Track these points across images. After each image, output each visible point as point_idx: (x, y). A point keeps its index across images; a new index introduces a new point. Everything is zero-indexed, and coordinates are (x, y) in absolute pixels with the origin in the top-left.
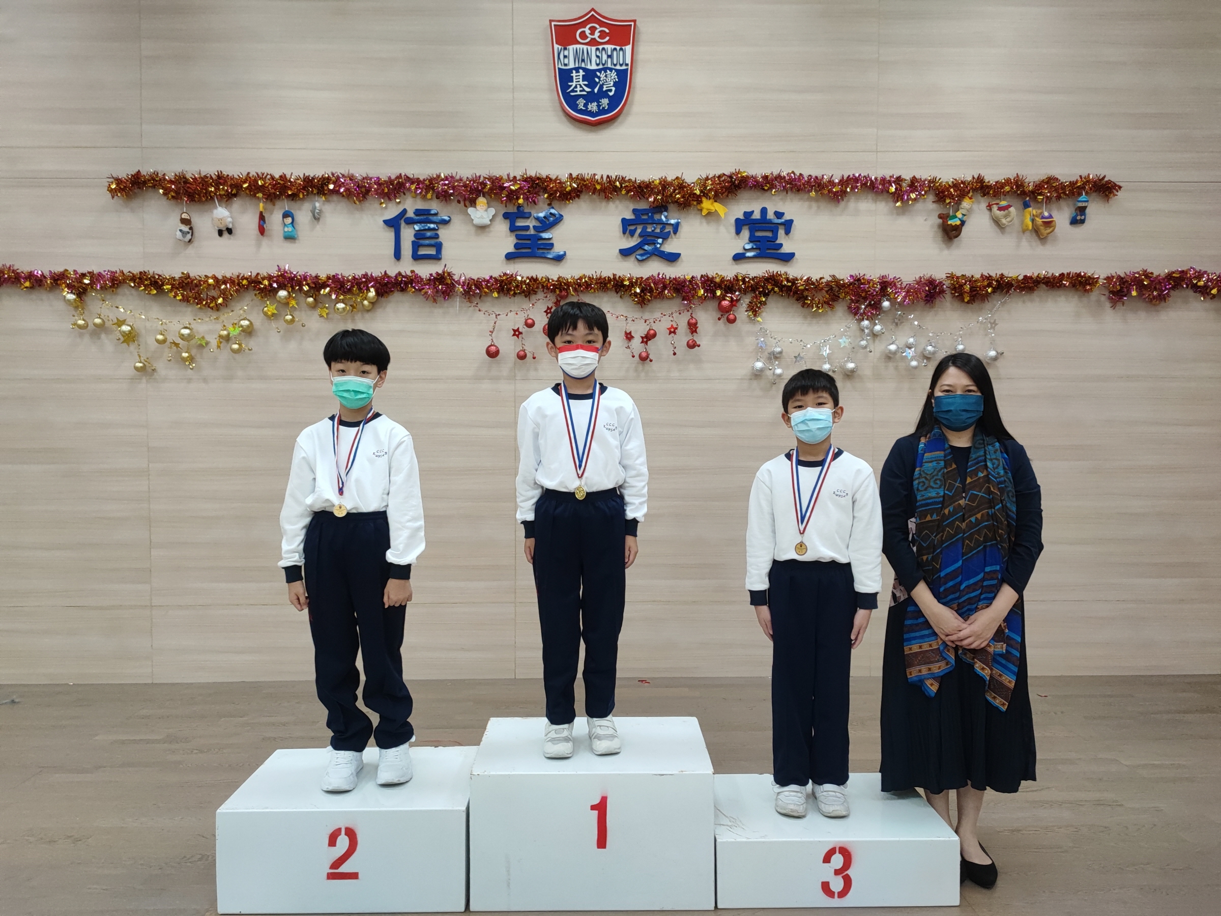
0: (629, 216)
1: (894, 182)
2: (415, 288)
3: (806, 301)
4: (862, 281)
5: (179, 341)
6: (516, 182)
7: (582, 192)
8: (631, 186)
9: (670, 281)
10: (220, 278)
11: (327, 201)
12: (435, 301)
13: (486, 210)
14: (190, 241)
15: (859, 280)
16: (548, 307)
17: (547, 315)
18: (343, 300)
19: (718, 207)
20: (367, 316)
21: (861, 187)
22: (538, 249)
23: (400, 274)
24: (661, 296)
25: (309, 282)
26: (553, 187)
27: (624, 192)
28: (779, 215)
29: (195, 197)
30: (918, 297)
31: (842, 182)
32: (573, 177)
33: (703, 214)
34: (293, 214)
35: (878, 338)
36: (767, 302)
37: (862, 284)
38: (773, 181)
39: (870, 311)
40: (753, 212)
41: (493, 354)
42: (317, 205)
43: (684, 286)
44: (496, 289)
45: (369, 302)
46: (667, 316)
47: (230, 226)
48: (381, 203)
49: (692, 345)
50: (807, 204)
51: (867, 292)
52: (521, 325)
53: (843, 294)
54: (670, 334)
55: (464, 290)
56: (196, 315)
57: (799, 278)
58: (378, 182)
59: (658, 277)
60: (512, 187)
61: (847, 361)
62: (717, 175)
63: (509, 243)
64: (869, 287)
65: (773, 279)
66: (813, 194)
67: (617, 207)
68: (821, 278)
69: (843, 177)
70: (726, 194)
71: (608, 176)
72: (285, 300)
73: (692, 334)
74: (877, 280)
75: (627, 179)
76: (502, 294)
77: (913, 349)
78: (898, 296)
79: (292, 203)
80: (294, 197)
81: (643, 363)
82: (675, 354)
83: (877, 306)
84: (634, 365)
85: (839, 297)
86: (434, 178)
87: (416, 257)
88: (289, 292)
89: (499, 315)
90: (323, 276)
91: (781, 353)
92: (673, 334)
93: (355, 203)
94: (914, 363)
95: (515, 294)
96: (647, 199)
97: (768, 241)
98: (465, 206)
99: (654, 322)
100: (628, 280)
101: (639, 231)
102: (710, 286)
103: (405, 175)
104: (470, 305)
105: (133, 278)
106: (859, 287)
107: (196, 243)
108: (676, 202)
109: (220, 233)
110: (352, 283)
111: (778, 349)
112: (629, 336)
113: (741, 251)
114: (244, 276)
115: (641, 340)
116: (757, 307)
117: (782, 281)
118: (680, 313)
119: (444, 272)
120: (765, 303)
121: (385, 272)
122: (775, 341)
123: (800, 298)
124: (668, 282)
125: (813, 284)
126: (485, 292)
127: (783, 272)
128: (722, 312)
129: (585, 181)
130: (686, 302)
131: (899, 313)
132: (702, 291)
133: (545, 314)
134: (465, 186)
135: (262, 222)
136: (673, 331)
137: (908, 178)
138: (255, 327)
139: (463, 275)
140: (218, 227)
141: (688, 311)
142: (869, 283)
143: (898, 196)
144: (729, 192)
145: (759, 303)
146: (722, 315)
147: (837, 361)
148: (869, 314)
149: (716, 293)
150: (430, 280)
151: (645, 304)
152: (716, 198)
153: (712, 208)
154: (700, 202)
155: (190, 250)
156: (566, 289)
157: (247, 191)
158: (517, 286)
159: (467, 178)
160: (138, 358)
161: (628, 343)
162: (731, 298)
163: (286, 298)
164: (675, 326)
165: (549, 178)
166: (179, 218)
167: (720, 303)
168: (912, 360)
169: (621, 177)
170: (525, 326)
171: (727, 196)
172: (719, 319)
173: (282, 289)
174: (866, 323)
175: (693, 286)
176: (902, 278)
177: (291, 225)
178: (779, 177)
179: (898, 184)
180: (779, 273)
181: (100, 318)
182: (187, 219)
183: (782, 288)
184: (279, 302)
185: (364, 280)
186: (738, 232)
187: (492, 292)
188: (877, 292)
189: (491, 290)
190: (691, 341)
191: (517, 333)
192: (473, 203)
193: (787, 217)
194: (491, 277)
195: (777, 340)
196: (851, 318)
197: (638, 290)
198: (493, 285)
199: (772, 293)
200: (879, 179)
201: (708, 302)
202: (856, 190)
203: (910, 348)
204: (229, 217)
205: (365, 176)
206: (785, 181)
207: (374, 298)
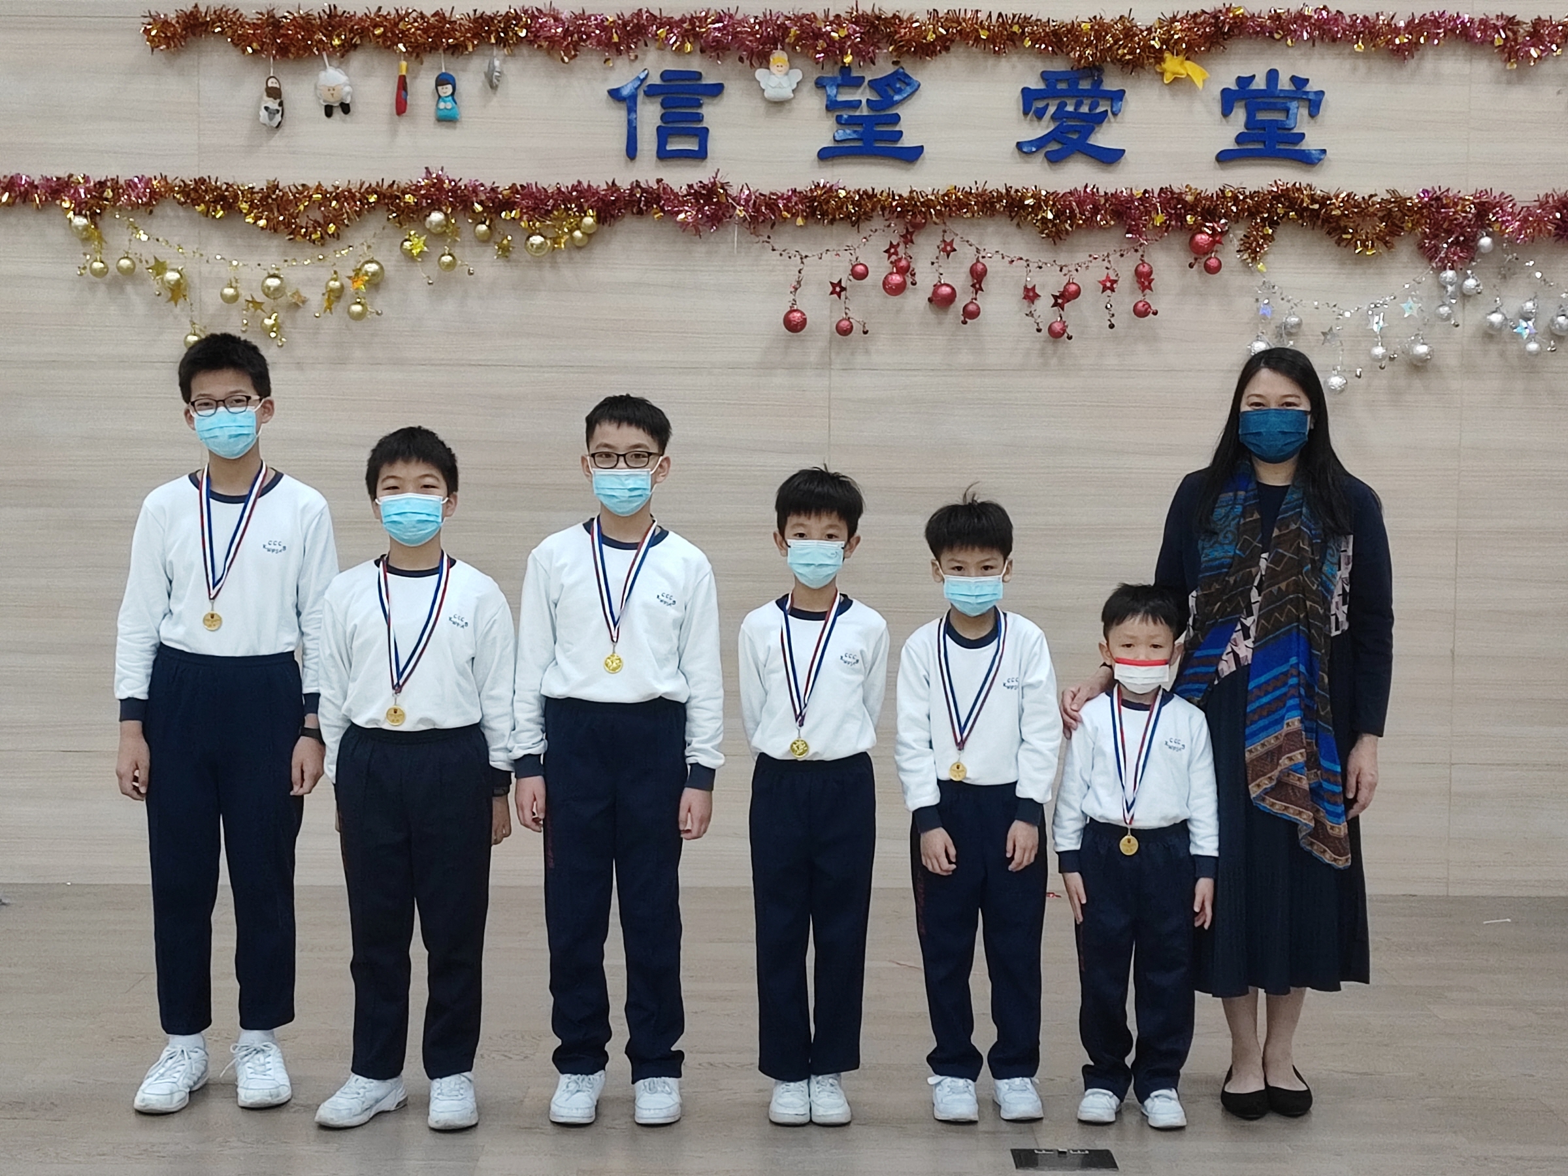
0: (1036, 84)
1: (1504, 28)
2: (662, 210)
3: (1344, 236)
4: (1445, 202)
5: (260, 297)
6: (840, 25)
7: (953, 41)
8: (1040, 33)
9: (1106, 201)
10: (330, 189)
11: (512, 55)
12: (698, 232)
13: (787, 74)
14: (280, 123)
15: (1438, 199)
16: (891, 245)
17: (889, 257)
18: (539, 229)
19: (1191, 69)
20: (578, 256)
21: (1445, 36)
22: (876, 140)
23: (638, 184)
24: (1090, 222)
25: (483, 198)
26: (905, 33)
27: (1028, 43)
28: (1299, 82)
29: (290, 51)
30: (1540, 231)
31: (1411, 26)
32: (940, 16)
33: (1166, 82)
34: (454, 80)
35: (1471, 299)
36: (1275, 236)
37: (1446, 206)
38: (1288, 24)
39: (1454, 254)
40: (1254, 76)
41: (794, 325)
42: (497, 63)
43: (1127, 208)
44: (803, 211)
45: (583, 233)
46: (1100, 260)
47: (348, 102)
48: (607, 60)
49: (1142, 312)
50: (1347, 64)
51: (1452, 220)
52: (842, 274)
53: (1410, 225)
54: (1103, 291)
55: (750, 216)
56: (285, 253)
57: (1332, 195)
58: (601, 26)
59: (1085, 191)
60: (833, 34)
61: (1415, 342)
62: (1191, 13)
63: (825, 132)
64: (1454, 213)
65: (1287, 197)
66: (1359, 47)
67: (1014, 67)
68: (1371, 196)
69: (1413, 19)
70: (1208, 45)
71: (1000, 15)
72: (439, 229)
73: (1143, 291)
74: (1471, 198)
75: (1034, 18)
76: (811, 220)
77: (1530, 323)
78: (1507, 228)
79: (453, 60)
80: (457, 49)
81: (1054, 342)
82: (1112, 326)
83: (1468, 246)
84: (1038, 346)
85: (1402, 228)
86: (700, 19)
87: (664, 155)
88: (446, 214)
89: (806, 257)
90: (504, 185)
91: (1299, 325)
92: (1109, 291)
93: (563, 60)
94: (1533, 347)
95: (832, 222)
96: (1068, 54)
97: (1279, 129)
98: (751, 64)
99: (1077, 270)
100: (1032, 197)
101: (1052, 109)
102: (1175, 208)
103: (647, 11)
104: (757, 239)
105: (185, 190)
106: (1441, 213)
107: (286, 128)
108: (1119, 60)
109: (329, 111)
110: (556, 200)
111: (1294, 320)
112: (1030, 295)
113: (1231, 145)
114: (370, 185)
115: (1053, 301)
116: (1258, 242)
117: (1302, 201)
118: (1122, 255)
119: (714, 184)
120: (1268, 238)
121: (613, 183)
122: (1289, 305)
123: (1335, 230)
124: (1103, 201)
125: (1358, 205)
126: (786, 218)
127: (1304, 185)
128: (1197, 253)
129: (960, 24)
130: (1130, 235)
131: (1510, 257)
132: (1159, 219)
133: (887, 255)
134: (753, 33)
135: (403, 92)
136: (1109, 286)
137: (1528, 21)
138: (386, 273)
139: (745, 187)
140: (324, 101)
141: (1136, 251)
142: (1456, 204)
143: (1512, 52)
144: (1212, 44)
145: (1261, 238)
146: (1196, 259)
147: (1398, 340)
148: (1456, 258)
149: (1186, 221)
150: (689, 194)
151: (1061, 239)
152: (1190, 52)
153: (1183, 71)
154: (1159, 58)
155: (277, 141)
156: (924, 213)
157: (380, 40)
158: (839, 208)
159: (756, 18)
160: (189, 326)
161: (1030, 307)
162: (1213, 229)
163: (439, 224)
164: (1113, 277)
165: (898, 17)
166: (265, 86)
167: (1193, 238)
168: (1531, 338)
169: (1022, 16)
170: (851, 277)
171: (1208, 50)
172: (1191, 266)
173: (435, 210)
174: (1450, 274)
175: (1145, 207)
176: (1514, 196)
177: (450, 98)
178: (1301, 18)
179: (1509, 29)
180: (1297, 185)
181: (127, 258)
182: (276, 88)
183: (1302, 212)
184: (429, 230)
185: (574, 193)
186: (1226, 111)
187: (795, 215)
188: (1470, 221)
189: (793, 215)
190: (1141, 305)
191: (838, 289)
192: (763, 59)
193: (1312, 87)
194: (794, 191)
195: (1292, 304)
196: (1424, 265)
197: (1050, 216)
198: (796, 204)
199: (1284, 220)
200: (1477, 20)
201: (1171, 234)
202: (1436, 42)
203: (1527, 319)
204: (345, 85)
205: (578, 12)
206: (1310, 24)
207: (590, 227)
